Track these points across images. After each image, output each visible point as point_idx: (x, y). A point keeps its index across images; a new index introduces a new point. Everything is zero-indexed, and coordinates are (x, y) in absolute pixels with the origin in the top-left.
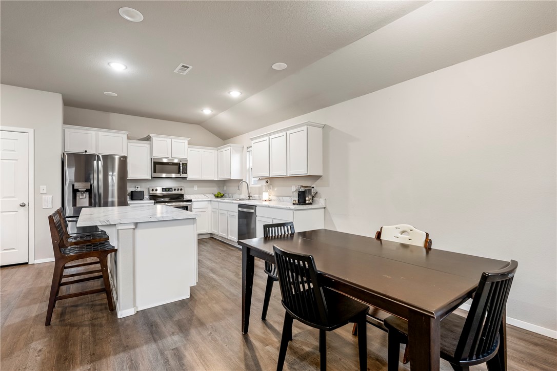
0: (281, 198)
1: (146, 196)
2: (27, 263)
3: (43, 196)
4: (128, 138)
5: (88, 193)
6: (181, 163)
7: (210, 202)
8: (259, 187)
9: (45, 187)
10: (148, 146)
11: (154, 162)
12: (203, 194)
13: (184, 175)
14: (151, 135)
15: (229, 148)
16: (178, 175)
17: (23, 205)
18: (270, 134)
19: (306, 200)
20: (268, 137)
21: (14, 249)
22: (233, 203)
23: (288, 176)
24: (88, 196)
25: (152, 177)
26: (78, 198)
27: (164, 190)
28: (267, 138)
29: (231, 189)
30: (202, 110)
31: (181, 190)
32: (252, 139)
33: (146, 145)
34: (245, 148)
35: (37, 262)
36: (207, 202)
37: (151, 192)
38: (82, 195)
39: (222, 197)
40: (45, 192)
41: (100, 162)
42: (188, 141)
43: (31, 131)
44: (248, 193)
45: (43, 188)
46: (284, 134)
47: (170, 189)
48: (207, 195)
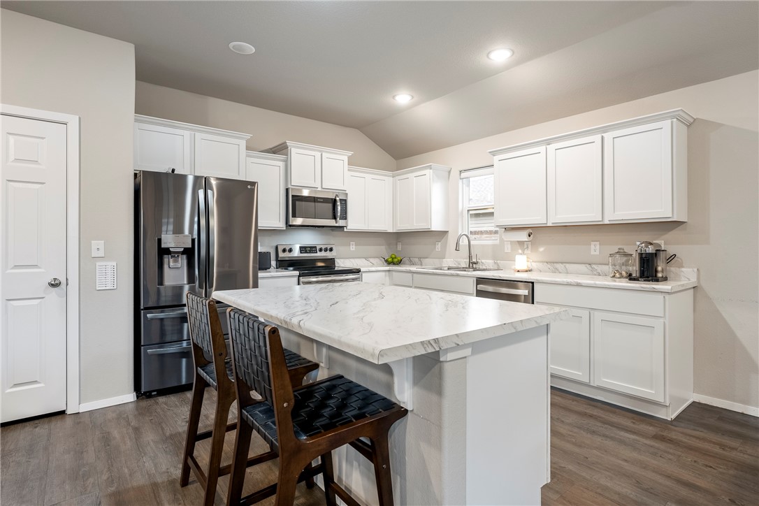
0: (559, 266)
1: (273, 263)
2: (63, 413)
3: (98, 264)
4: (248, 148)
5: (185, 256)
6: (337, 199)
7: (387, 273)
8: (494, 246)
9: (101, 244)
10: (281, 164)
11: (293, 196)
12: (366, 258)
13: (341, 223)
14: (289, 143)
15: (427, 172)
16: (332, 222)
17: (55, 285)
18: (548, 142)
19: (656, 271)
20: (544, 147)
21: (36, 382)
22: (458, 275)
23: (606, 222)
24: (185, 262)
25: (289, 226)
26: (166, 266)
27: (303, 249)
28: (542, 149)
29: (417, 248)
30: (394, 97)
31: (331, 250)
32: (494, 153)
33: (276, 163)
34: (455, 173)
35: (84, 408)
36: (384, 273)
37: (281, 255)
38: (176, 261)
39: (399, 263)
40: (101, 254)
41: (209, 192)
42: (349, 158)
43: (73, 121)
44: (470, 257)
45: (97, 247)
46: (597, 138)
47: (312, 249)
48: (371, 260)
